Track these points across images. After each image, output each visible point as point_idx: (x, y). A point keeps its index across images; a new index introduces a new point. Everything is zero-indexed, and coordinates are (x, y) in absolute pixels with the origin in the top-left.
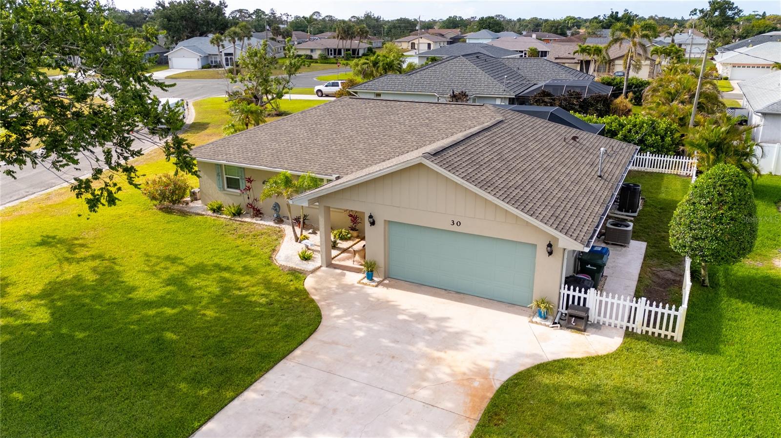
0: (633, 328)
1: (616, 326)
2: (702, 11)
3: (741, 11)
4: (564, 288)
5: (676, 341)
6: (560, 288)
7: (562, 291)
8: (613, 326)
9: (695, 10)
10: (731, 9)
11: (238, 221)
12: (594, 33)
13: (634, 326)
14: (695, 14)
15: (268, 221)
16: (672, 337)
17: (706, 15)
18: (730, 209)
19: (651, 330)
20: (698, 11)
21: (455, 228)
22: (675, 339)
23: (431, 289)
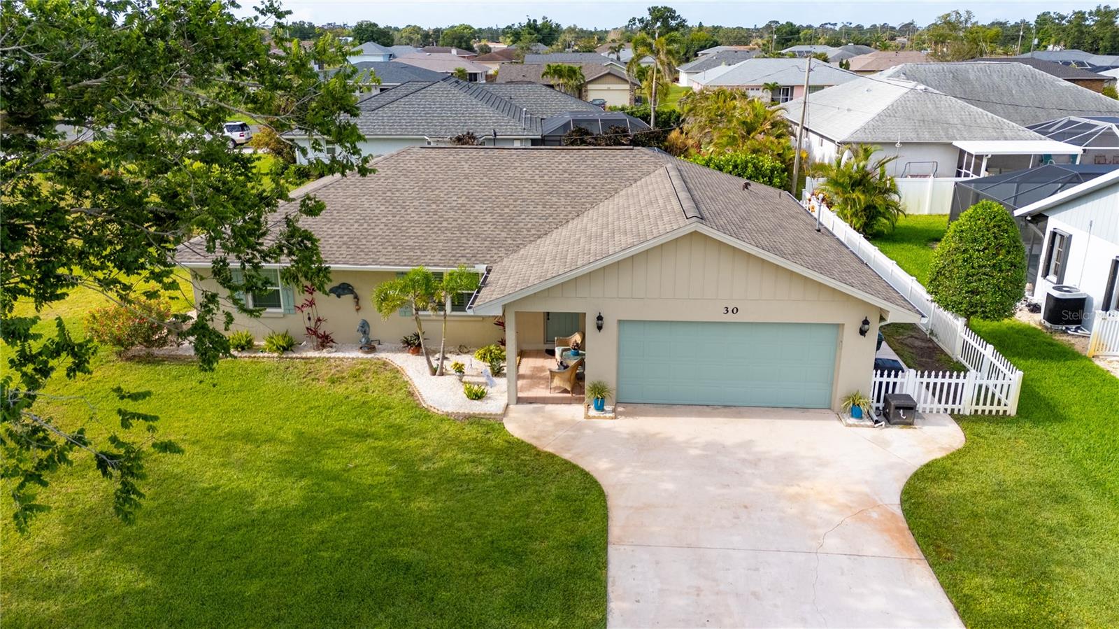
0: (959, 410)
1: (938, 412)
2: (641, 21)
3: (684, 20)
4: (876, 374)
5: (1009, 415)
6: (870, 376)
7: (873, 379)
8: (935, 412)
9: (634, 19)
10: (673, 18)
11: (297, 358)
12: (528, 49)
13: (960, 407)
14: (634, 24)
15: (348, 351)
16: (1005, 412)
17: (647, 25)
18: (1009, 252)
19: (980, 408)
20: (637, 21)
21: (730, 318)
22: (1008, 413)
23: (688, 408)
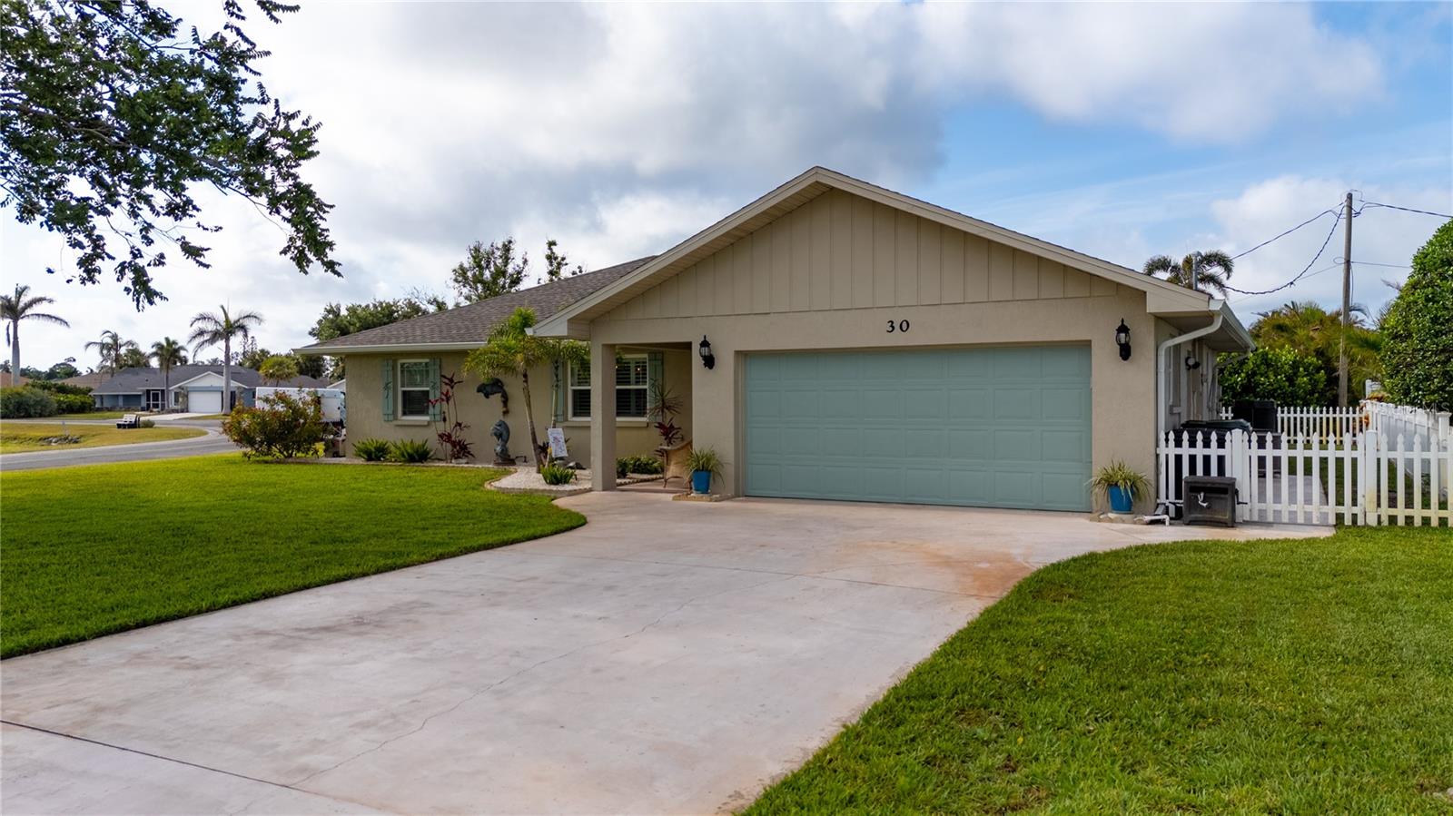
0: (1355, 517)
4: (1167, 440)
6: (1157, 446)
7: (1163, 451)
13: (1355, 510)
19: (1401, 512)
21: (898, 339)
